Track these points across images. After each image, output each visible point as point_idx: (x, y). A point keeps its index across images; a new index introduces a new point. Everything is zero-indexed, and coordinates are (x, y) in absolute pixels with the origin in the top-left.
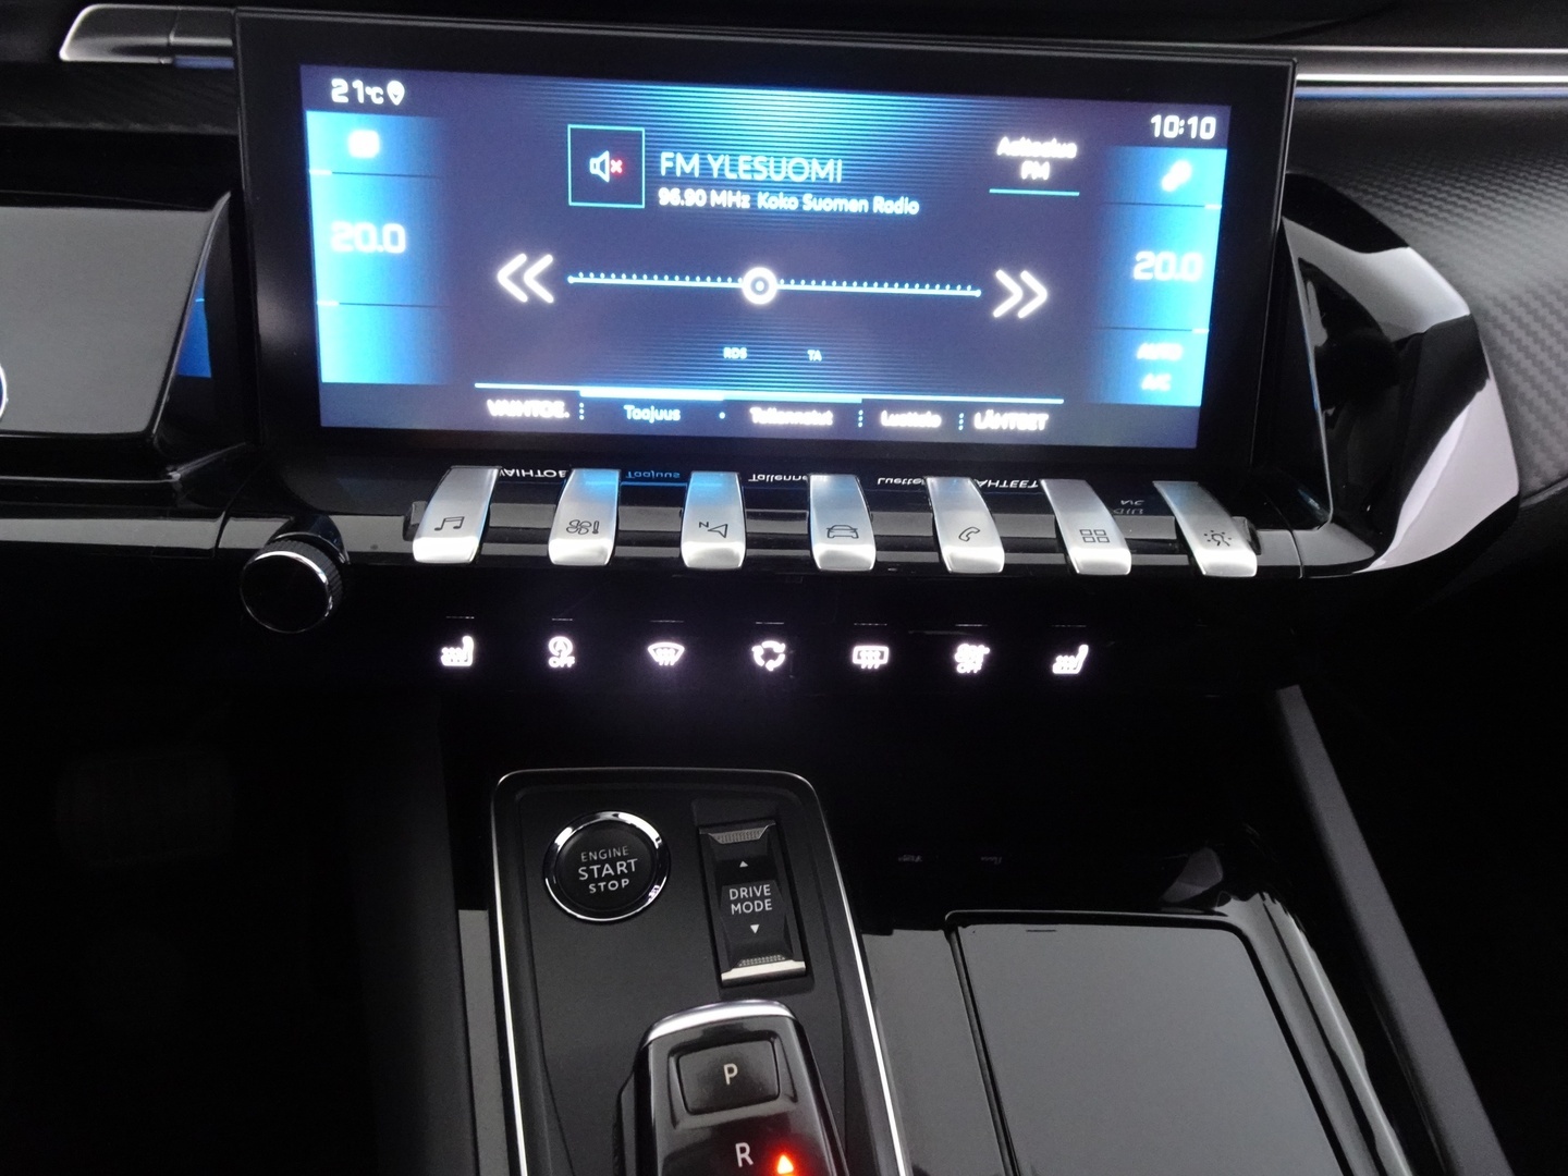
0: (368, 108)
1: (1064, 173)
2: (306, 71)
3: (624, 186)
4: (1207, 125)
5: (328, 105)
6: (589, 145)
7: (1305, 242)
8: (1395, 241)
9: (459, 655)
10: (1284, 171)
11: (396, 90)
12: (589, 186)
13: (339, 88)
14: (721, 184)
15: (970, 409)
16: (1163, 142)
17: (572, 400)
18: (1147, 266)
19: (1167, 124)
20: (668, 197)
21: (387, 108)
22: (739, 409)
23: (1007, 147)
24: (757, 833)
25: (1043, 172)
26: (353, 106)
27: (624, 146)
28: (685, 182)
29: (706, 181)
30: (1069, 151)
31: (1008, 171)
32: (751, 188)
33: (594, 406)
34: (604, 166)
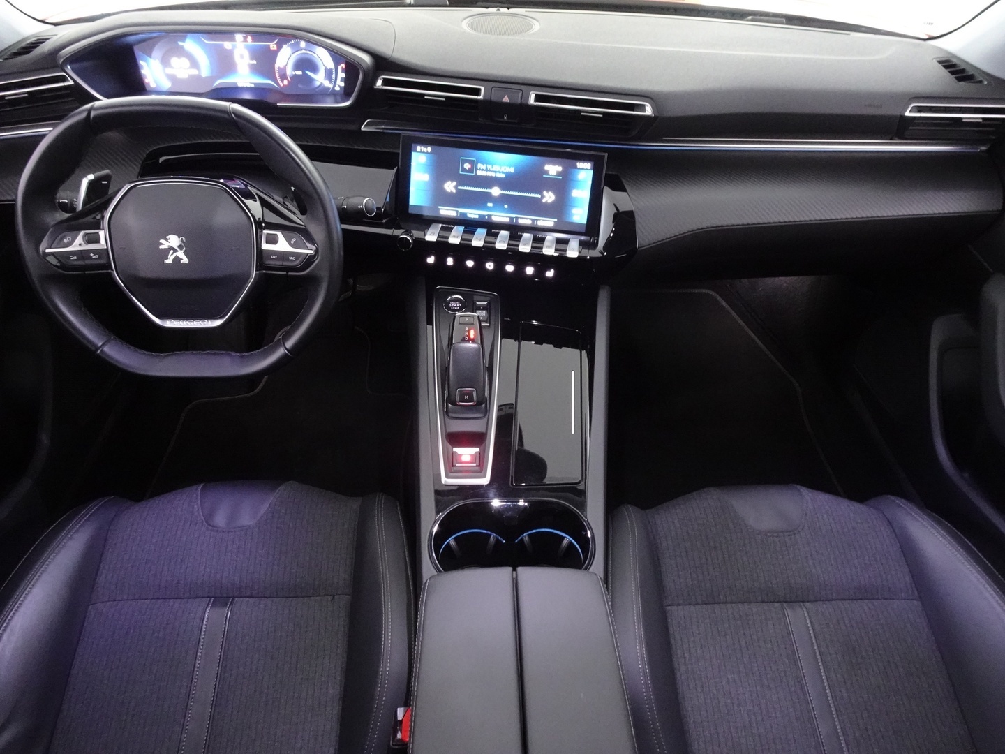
0: (424, 152)
1: (559, 174)
2: (413, 145)
3: (471, 170)
4: (588, 165)
5: (416, 151)
6: (464, 161)
7: (606, 191)
8: (624, 190)
9: (431, 260)
10: (604, 172)
11: (429, 149)
12: (464, 170)
13: (419, 148)
14: (490, 171)
15: (537, 220)
16: (579, 168)
17: (457, 212)
18: (575, 193)
19: (580, 165)
20: (479, 173)
21: (427, 153)
22: (490, 216)
23: (547, 167)
24: (486, 303)
25: (555, 173)
26: (421, 152)
27: (471, 162)
28: (483, 170)
29: (487, 170)
30: (560, 169)
31: (547, 172)
32: (495, 172)
33: (462, 214)
34: (467, 166)
